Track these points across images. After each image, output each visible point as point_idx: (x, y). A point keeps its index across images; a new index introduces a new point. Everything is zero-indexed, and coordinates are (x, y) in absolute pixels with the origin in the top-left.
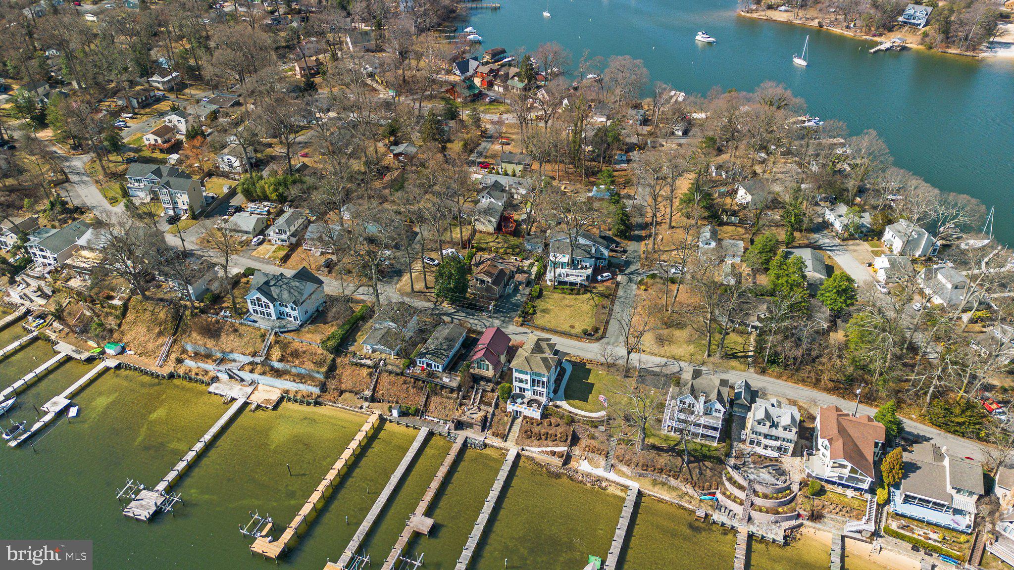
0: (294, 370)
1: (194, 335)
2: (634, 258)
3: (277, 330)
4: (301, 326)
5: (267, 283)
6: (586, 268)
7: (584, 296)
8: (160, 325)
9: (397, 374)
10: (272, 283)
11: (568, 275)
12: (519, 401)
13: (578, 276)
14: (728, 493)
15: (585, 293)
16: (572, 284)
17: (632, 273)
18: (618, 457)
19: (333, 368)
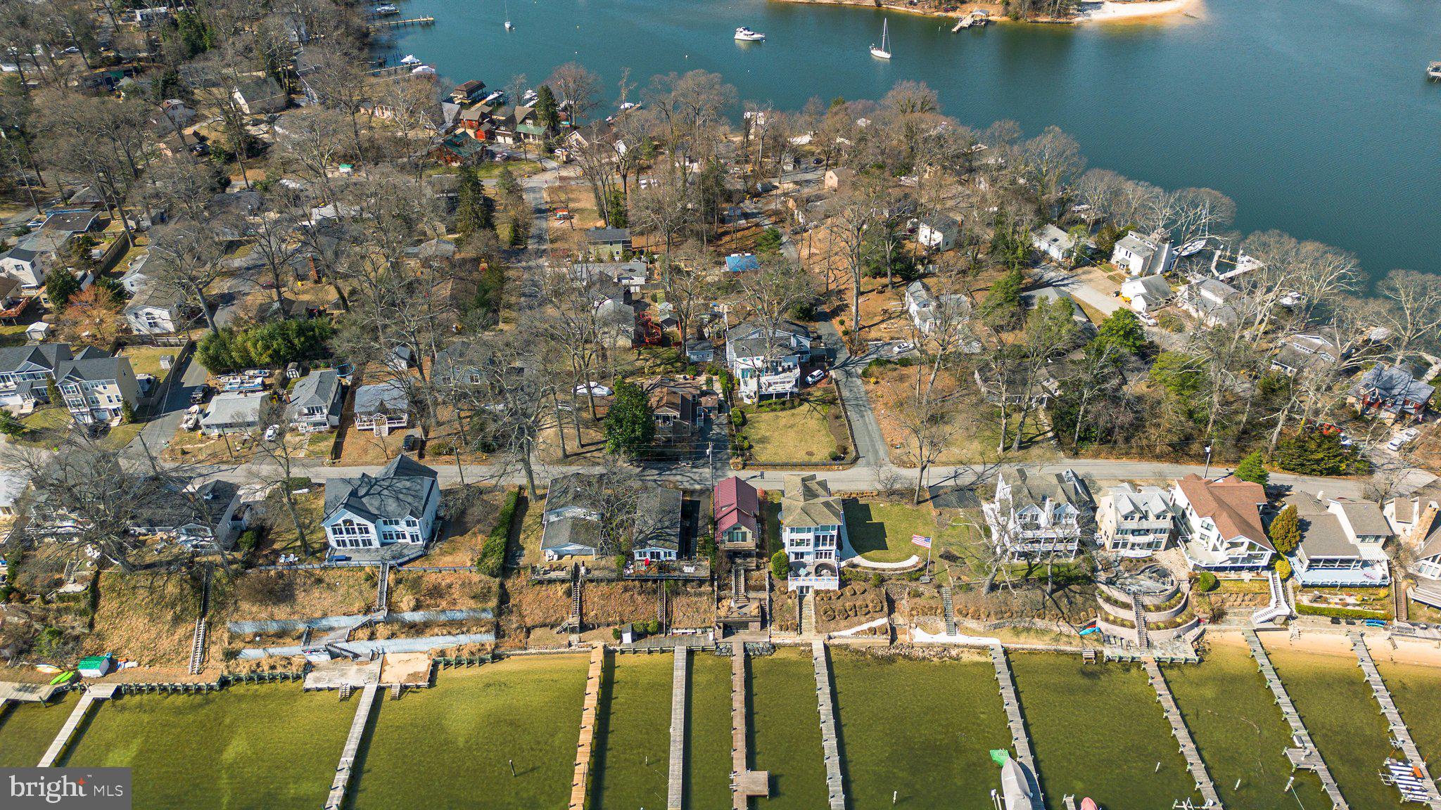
0: (443, 618)
1: (245, 606)
2: (836, 344)
3: (393, 562)
4: (427, 547)
5: (354, 494)
6: (789, 369)
7: (801, 408)
8: (173, 606)
9: (610, 581)
10: (362, 492)
11: (770, 385)
12: (802, 572)
13: (785, 382)
14: (1111, 618)
15: (801, 404)
16: (779, 395)
17: (844, 364)
18: (960, 612)
19: (504, 597)
